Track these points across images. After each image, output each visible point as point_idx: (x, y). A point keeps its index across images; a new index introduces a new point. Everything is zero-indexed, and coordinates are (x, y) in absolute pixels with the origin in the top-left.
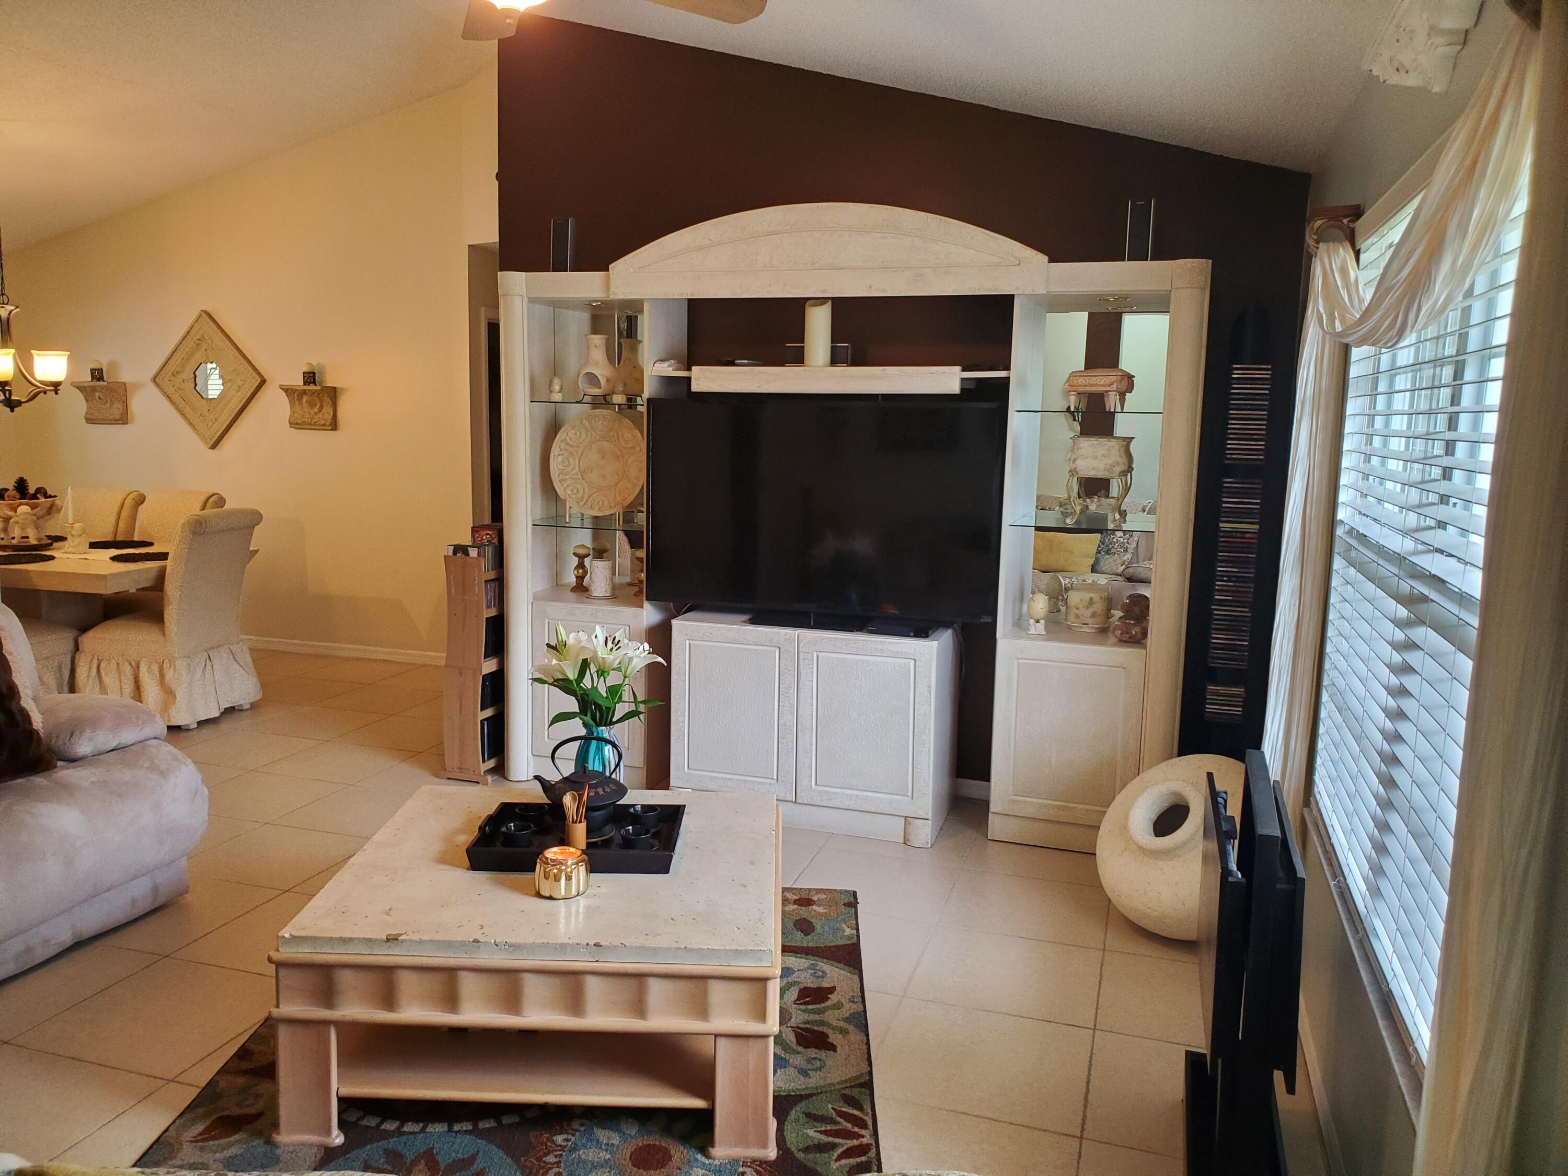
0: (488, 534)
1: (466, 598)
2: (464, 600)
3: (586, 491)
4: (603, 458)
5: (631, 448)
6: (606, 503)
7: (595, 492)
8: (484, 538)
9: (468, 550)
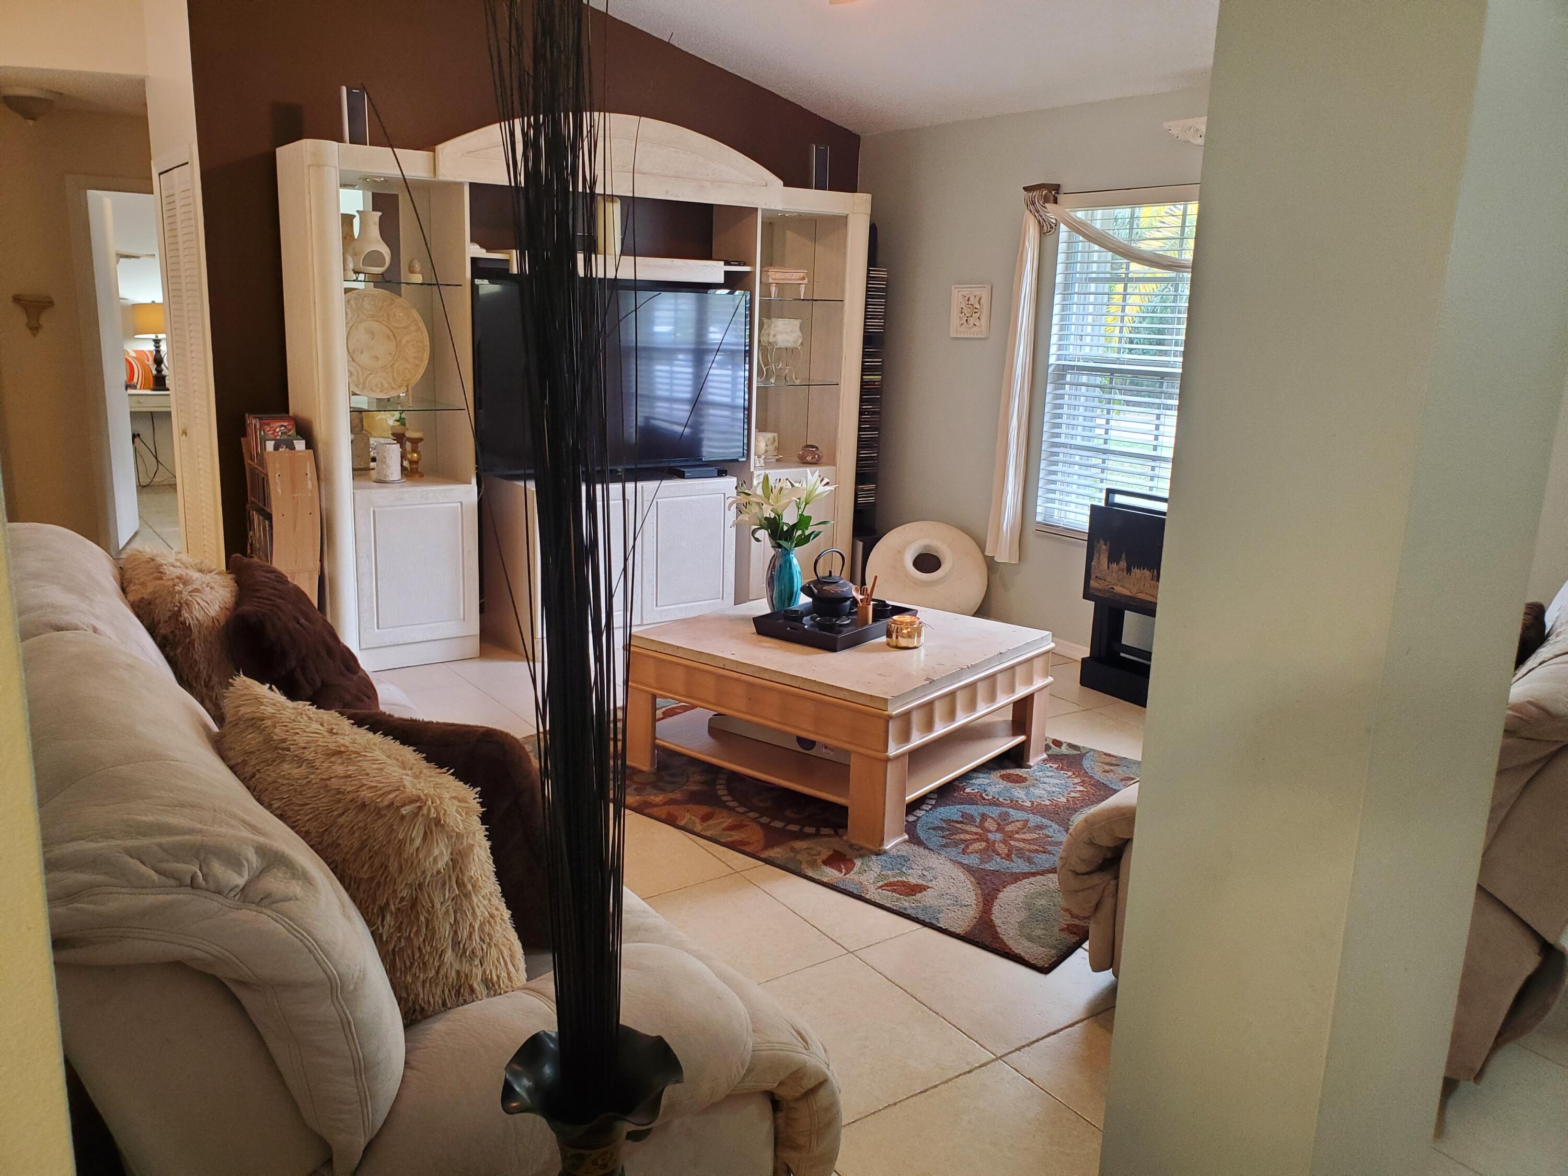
0: (282, 426)
1: (296, 495)
2: (294, 497)
3: (361, 374)
4: (373, 339)
5: (405, 328)
6: (386, 385)
7: (370, 374)
8: (278, 430)
9: (293, 443)
